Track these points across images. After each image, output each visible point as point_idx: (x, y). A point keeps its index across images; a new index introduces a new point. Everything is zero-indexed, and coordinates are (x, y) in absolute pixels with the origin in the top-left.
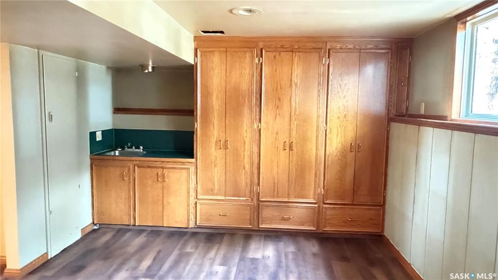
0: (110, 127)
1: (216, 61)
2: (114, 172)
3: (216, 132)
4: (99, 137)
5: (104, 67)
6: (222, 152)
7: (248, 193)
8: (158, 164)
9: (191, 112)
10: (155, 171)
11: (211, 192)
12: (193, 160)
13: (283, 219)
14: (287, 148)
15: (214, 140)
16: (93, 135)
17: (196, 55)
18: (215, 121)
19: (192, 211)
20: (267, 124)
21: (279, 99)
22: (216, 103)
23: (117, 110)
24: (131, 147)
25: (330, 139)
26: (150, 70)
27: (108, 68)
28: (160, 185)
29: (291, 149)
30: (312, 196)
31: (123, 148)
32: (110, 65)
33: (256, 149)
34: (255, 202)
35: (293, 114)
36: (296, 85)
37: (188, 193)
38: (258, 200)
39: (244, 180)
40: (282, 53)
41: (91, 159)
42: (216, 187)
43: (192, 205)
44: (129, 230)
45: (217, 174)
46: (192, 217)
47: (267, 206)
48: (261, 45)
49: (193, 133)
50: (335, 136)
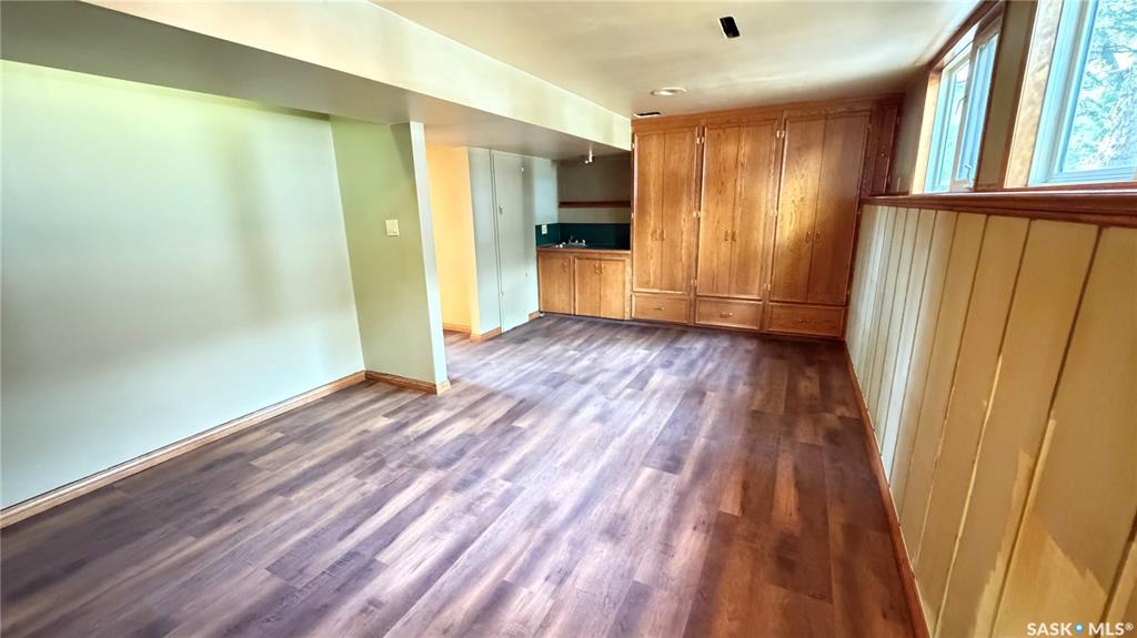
0: (555, 221)
1: (654, 145)
2: (557, 263)
3: (652, 222)
4: (544, 231)
5: (548, 161)
6: (658, 243)
7: (684, 286)
8: (596, 256)
9: (627, 204)
10: (593, 262)
11: (647, 284)
12: (629, 252)
13: (722, 316)
14: (729, 238)
15: (650, 231)
16: (539, 228)
17: (633, 141)
18: (652, 210)
19: (627, 303)
20: (707, 211)
21: (722, 183)
22: (653, 192)
23: (562, 204)
24: (573, 241)
25: (782, 227)
26: (591, 160)
27: (554, 161)
28: (597, 277)
29: (733, 239)
30: (756, 291)
31: (567, 242)
32: (556, 158)
33: (694, 240)
34: (692, 295)
35: (737, 200)
36: (742, 165)
37: (624, 284)
38: (696, 296)
39: (680, 274)
40: (728, 130)
41: (538, 252)
42: (652, 279)
43: (627, 297)
44: (569, 319)
45: (653, 267)
46: (627, 309)
47: (705, 301)
48: (703, 122)
49: (629, 225)
50: (788, 223)
